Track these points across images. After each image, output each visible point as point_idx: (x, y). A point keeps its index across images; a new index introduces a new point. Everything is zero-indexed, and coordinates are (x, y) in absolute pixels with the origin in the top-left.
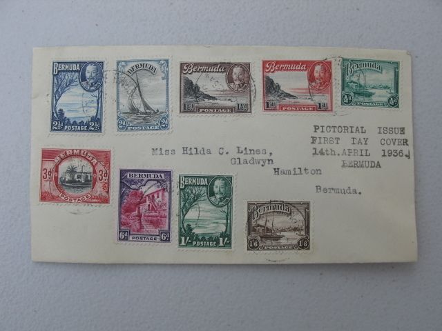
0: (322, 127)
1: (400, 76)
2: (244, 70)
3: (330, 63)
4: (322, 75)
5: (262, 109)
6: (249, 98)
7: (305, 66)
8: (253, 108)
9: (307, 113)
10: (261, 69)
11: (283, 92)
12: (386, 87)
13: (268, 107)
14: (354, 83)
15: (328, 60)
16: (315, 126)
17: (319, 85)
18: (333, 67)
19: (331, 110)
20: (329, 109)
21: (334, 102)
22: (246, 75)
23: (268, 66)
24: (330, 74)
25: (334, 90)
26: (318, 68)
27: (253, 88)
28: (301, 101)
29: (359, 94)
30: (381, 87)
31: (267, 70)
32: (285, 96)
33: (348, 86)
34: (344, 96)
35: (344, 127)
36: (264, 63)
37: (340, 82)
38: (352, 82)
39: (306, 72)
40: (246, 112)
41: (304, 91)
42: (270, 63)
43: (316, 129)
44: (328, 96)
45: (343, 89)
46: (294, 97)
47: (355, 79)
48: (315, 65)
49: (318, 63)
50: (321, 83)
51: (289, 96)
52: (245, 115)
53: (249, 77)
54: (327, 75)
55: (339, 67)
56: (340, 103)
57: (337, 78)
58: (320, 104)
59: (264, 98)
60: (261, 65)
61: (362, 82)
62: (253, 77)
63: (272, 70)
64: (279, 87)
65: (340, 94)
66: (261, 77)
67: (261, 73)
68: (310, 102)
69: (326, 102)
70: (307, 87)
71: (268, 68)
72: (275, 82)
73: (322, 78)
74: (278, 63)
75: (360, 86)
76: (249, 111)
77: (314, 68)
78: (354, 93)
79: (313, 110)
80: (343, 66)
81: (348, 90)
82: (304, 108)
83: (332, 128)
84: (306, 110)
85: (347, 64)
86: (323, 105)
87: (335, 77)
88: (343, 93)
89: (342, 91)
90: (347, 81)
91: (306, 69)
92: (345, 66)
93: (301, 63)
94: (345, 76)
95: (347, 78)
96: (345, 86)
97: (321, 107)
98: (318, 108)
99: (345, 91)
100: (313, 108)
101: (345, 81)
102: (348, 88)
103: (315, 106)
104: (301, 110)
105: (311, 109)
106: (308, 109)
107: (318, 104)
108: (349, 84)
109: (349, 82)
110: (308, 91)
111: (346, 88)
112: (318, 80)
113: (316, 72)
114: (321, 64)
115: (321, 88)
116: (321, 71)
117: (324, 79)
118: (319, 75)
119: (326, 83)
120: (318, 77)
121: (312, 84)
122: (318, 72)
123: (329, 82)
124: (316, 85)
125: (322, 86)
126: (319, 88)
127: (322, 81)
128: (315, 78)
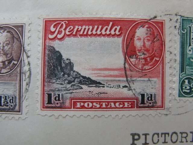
0: (146, 135)
2: (13, 37)
3: (161, 24)
4: (148, 44)
5: (39, 105)
6: (18, 85)
7: (118, 28)
8: (25, 104)
9: (121, 113)
10: (41, 34)
11: (78, 75)
13: (50, 102)
15: (158, 18)
16: (133, 135)
17: (143, 61)
18: (167, 31)
19: (162, 106)
20: (159, 103)
21: (168, 91)
22: (16, 45)
23: (53, 29)
24: (162, 44)
25: (168, 71)
27: (26, 68)
28: (111, 91)
31: (51, 37)
32: (80, 82)
33: (190, 64)
34: (184, 82)
35: (182, 133)
36: (48, 23)
37: (178, 58)
39: (120, 40)
40: (12, 110)
41: (116, 73)
42: (57, 23)
43: (134, 139)
45: (182, 69)
46: (97, 84)
48: (135, 27)
49: (142, 23)
50: (145, 59)
51: (89, 81)
52: (10, 115)
53: (21, 48)
54: (157, 44)
55: (176, 32)
56: (176, 92)
57: (172, 50)
58: (143, 96)
59: (44, 86)
60: (41, 28)
62: (27, 48)
63: (59, 36)
64: (70, 65)
65: (176, 79)
66: (40, 49)
67: (40, 42)
68: (126, 92)
69: (153, 92)
70: (122, 66)
71: (53, 33)
72: (65, 57)
73: (147, 50)
74: (70, 22)
76: (17, 108)
79: (131, 106)
80: (182, 29)
81: (190, 70)
82: (115, 103)
83: (162, 136)
84: (118, 107)
85: (189, 26)
86: (149, 97)
87: (171, 48)
88: (181, 76)
89: (181, 73)
90: (189, 56)
91: (120, 33)
92: (185, 30)
93: (111, 23)
94: (186, 46)
95: (189, 50)
96: (186, 65)
97: (145, 100)
98: (140, 103)
99: (185, 73)
100: (130, 103)
101: (186, 55)
102: (191, 67)
103: (135, 99)
104: (109, 106)
105: (128, 106)
106: (121, 106)
107: (140, 95)
108: (191, 61)
109: (191, 57)
110: (124, 72)
111: (187, 67)
112: (142, 54)
113: (137, 39)
114: (147, 26)
115: (147, 67)
116: (147, 37)
117: (150, 52)
118: (142, 44)
119: (154, 60)
120: (142, 47)
121: (130, 61)
122: (141, 39)
123: (160, 58)
124: (137, 61)
125: (148, 64)
126: (142, 67)
127: (148, 55)
128: (137, 49)
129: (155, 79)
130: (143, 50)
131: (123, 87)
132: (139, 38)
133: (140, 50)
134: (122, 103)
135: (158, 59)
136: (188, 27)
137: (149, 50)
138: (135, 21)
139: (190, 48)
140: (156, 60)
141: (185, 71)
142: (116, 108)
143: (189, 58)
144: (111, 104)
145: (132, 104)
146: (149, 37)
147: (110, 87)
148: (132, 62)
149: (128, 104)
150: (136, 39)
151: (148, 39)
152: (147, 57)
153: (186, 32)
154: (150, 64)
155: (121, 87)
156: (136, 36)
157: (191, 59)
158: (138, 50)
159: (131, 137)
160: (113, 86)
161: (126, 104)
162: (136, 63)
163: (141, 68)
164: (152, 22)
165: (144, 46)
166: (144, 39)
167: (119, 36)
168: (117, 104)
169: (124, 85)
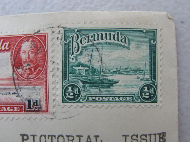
0: (34, 136)
1: (159, 51)
3: (44, 37)
4: (32, 56)
7: (7, 44)
9: (11, 116)
12: (137, 71)
14: (83, 66)
15: (42, 32)
16: (23, 135)
17: (28, 71)
18: (49, 42)
19: (47, 111)
20: (44, 108)
21: (51, 98)
24: (45, 55)
25: (51, 79)
26: (26, 46)
29: (92, 84)
30: (128, 71)
33: (73, 72)
34: (67, 89)
35: (68, 136)
37: (61, 67)
38: (80, 64)
39: (8, 54)
41: (6, 82)
43: (23, 139)
44: (40, 89)
45: (65, 77)
47: (84, 60)
48: (21, 42)
49: (27, 38)
54: (40, 55)
55: (58, 42)
56: (59, 98)
57: (54, 60)
58: (29, 101)
61: (96, 64)
65: (59, 86)
68: (15, 99)
69: (38, 98)
70: (11, 76)
73: (32, 62)
75: (94, 70)
77: (21, 46)
78: (84, 83)
79: (20, 110)
80: (64, 40)
81: (73, 77)
82: (6, 107)
83: (49, 138)
84: (9, 110)
85: (72, 36)
86: (34, 103)
87: (53, 58)
88: (64, 83)
89: (64, 80)
90: (72, 64)
91: (8, 48)
92: (68, 40)
93: (2, 40)
94: (69, 55)
95: (71, 59)
96: (68, 72)
97: (31, 105)
98: (27, 108)
99: (68, 80)
100: (19, 107)
101: (69, 63)
102: (73, 75)
103: (22, 104)
104: (2, 110)
105: (17, 110)
106: (12, 110)
107: (27, 101)
108: (75, 69)
109: (74, 65)
110: (12, 81)
111: (70, 75)
112: (27, 65)
113: (23, 53)
114: (31, 40)
115: (31, 76)
116: (31, 50)
117: (34, 63)
118: (27, 56)
119: (38, 69)
120: (27, 59)
121: (17, 71)
122: (26, 52)
123: (43, 68)
124: (23, 72)
125: (32, 74)
126: (28, 76)
127: (32, 66)
128: (22, 61)
129: (39, 87)
130: (28, 61)
131: (13, 94)
132: (24, 51)
133: (26, 62)
134: (12, 107)
135: (41, 69)
136: (70, 37)
137: (33, 61)
138: (21, 37)
139: (72, 57)
140: (39, 69)
141: (68, 78)
142: (8, 111)
143: (72, 66)
144: (3, 108)
145: (20, 109)
146: (33, 49)
147: (3, 94)
148: (19, 73)
149: (17, 108)
150: (21, 52)
151: (32, 52)
152: (31, 68)
153: (69, 42)
154: (34, 73)
155: (11, 94)
156: (22, 50)
157: (74, 66)
158: (24, 62)
159: (21, 137)
160: (5, 93)
161: (15, 108)
162: (23, 73)
163: (26, 78)
164: (36, 36)
165: (29, 58)
166: (29, 52)
167: (8, 50)
168: (8, 108)
169: (13, 92)
